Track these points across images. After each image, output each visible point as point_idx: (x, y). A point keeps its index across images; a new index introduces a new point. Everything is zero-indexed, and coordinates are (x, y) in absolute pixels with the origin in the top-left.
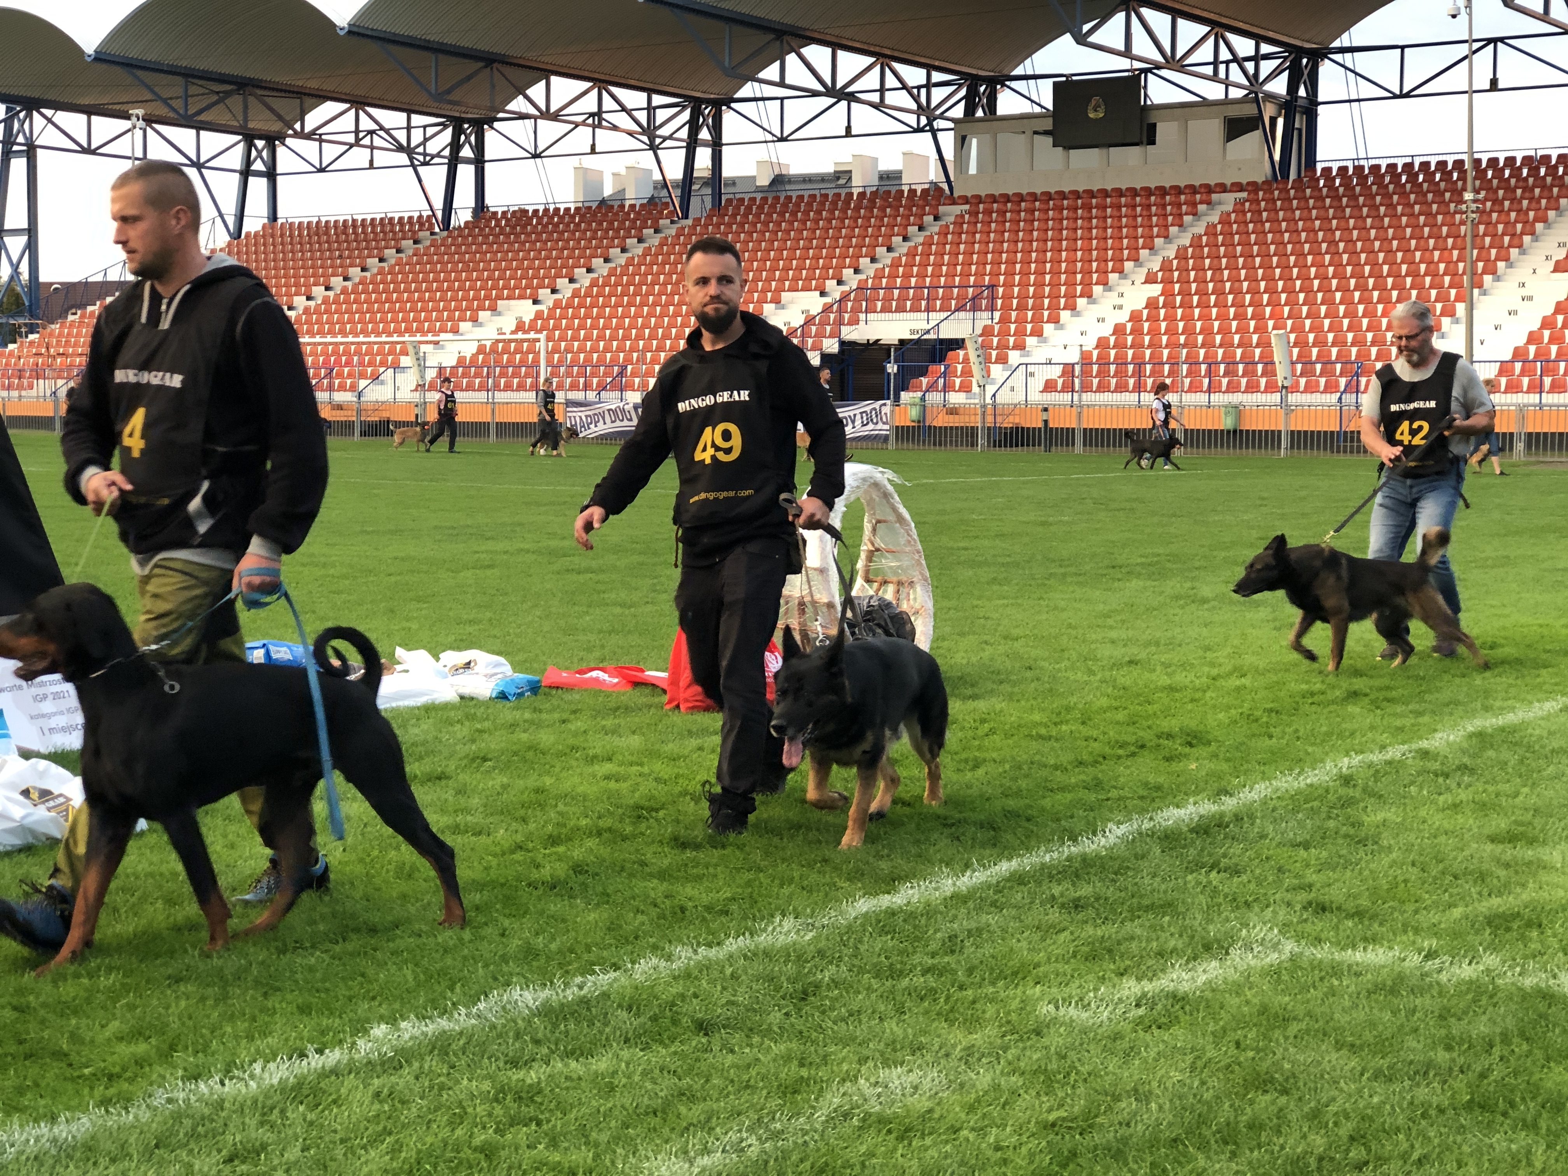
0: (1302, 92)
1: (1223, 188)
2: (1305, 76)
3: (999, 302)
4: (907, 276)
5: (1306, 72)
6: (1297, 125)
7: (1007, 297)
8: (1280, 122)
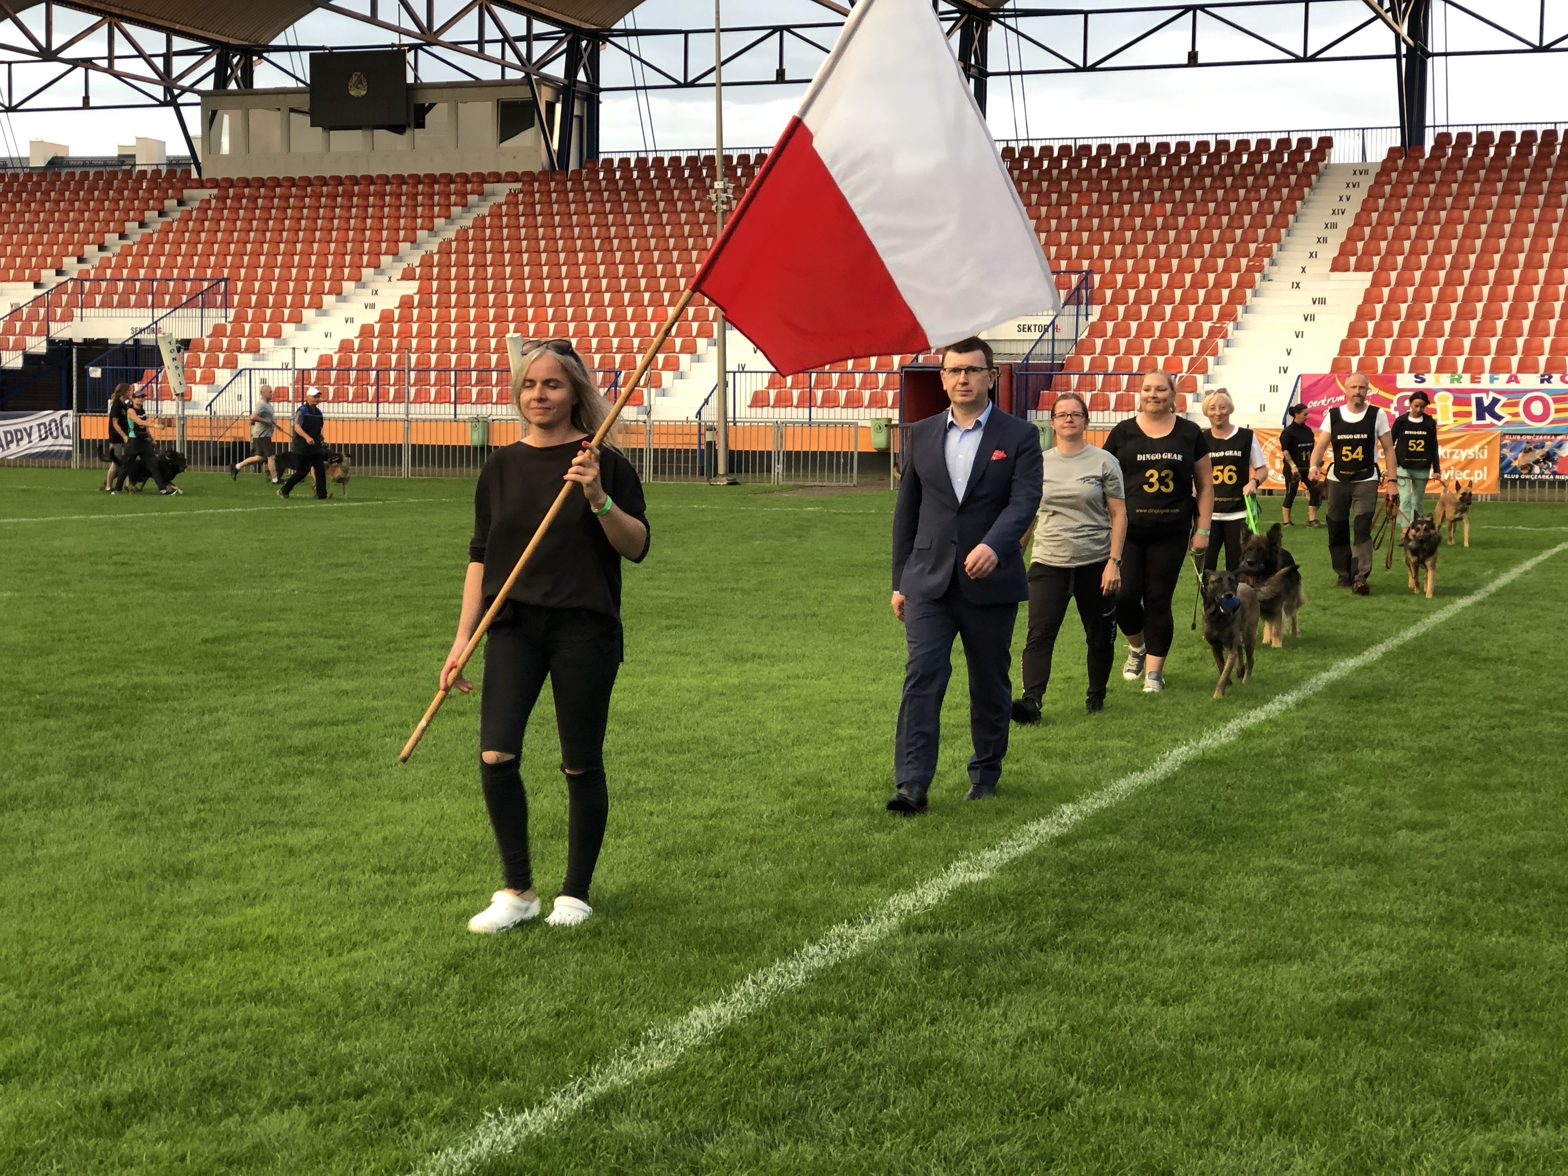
0: (581, 76)
1: (497, 178)
2: (585, 59)
3: (236, 298)
4: (136, 267)
5: (585, 56)
6: (576, 112)
7: (247, 292)
8: (558, 107)
